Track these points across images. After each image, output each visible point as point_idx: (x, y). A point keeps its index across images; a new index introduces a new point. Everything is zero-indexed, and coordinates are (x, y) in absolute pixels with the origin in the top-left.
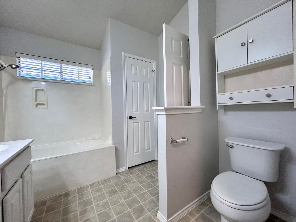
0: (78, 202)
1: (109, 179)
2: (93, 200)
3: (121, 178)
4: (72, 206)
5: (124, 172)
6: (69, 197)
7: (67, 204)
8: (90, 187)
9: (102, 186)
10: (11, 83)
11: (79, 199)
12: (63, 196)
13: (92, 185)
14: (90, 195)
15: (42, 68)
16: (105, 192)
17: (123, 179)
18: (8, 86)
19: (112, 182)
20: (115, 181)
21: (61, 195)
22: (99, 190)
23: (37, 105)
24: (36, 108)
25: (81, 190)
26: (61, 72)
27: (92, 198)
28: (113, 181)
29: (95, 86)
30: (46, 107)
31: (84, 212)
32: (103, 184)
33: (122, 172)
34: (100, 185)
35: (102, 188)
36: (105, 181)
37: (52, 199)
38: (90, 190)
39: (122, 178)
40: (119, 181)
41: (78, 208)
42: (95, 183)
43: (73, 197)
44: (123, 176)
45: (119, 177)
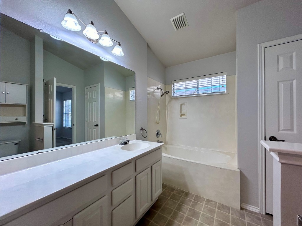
0: (189, 207)
1: (228, 209)
2: (201, 216)
3: (245, 219)
4: (185, 206)
5: (256, 213)
6: (187, 197)
7: (183, 202)
8: (206, 202)
9: (217, 210)
10: (170, 101)
11: (193, 205)
12: (184, 194)
13: (208, 201)
14: (202, 209)
15: (185, 87)
16: (216, 219)
17: (247, 222)
18: (168, 103)
19: (230, 215)
20: (235, 217)
21: (183, 192)
22: (212, 211)
23: (181, 115)
24: (180, 118)
25: (198, 198)
26: (198, 87)
27: (201, 214)
28: (232, 214)
29: (228, 94)
30: (186, 117)
31: (189, 220)
32: (219, 208)
33: (251, 212)
34: (216, 207)
35: (215, 212)
36: (222, 207)
37: (178, 191)
38: (204, 205)
39: (247, 220)
40: (240, 220)
41: (187, 212)
42: (212, 201)
43: (189, 200)
44: (250, 217)
45: (244, 215)
